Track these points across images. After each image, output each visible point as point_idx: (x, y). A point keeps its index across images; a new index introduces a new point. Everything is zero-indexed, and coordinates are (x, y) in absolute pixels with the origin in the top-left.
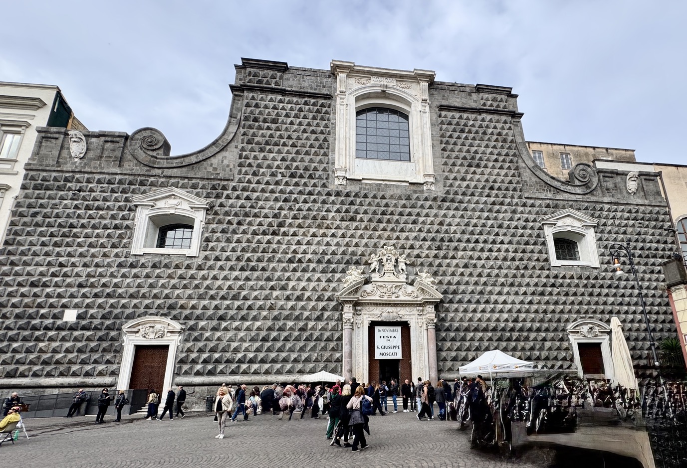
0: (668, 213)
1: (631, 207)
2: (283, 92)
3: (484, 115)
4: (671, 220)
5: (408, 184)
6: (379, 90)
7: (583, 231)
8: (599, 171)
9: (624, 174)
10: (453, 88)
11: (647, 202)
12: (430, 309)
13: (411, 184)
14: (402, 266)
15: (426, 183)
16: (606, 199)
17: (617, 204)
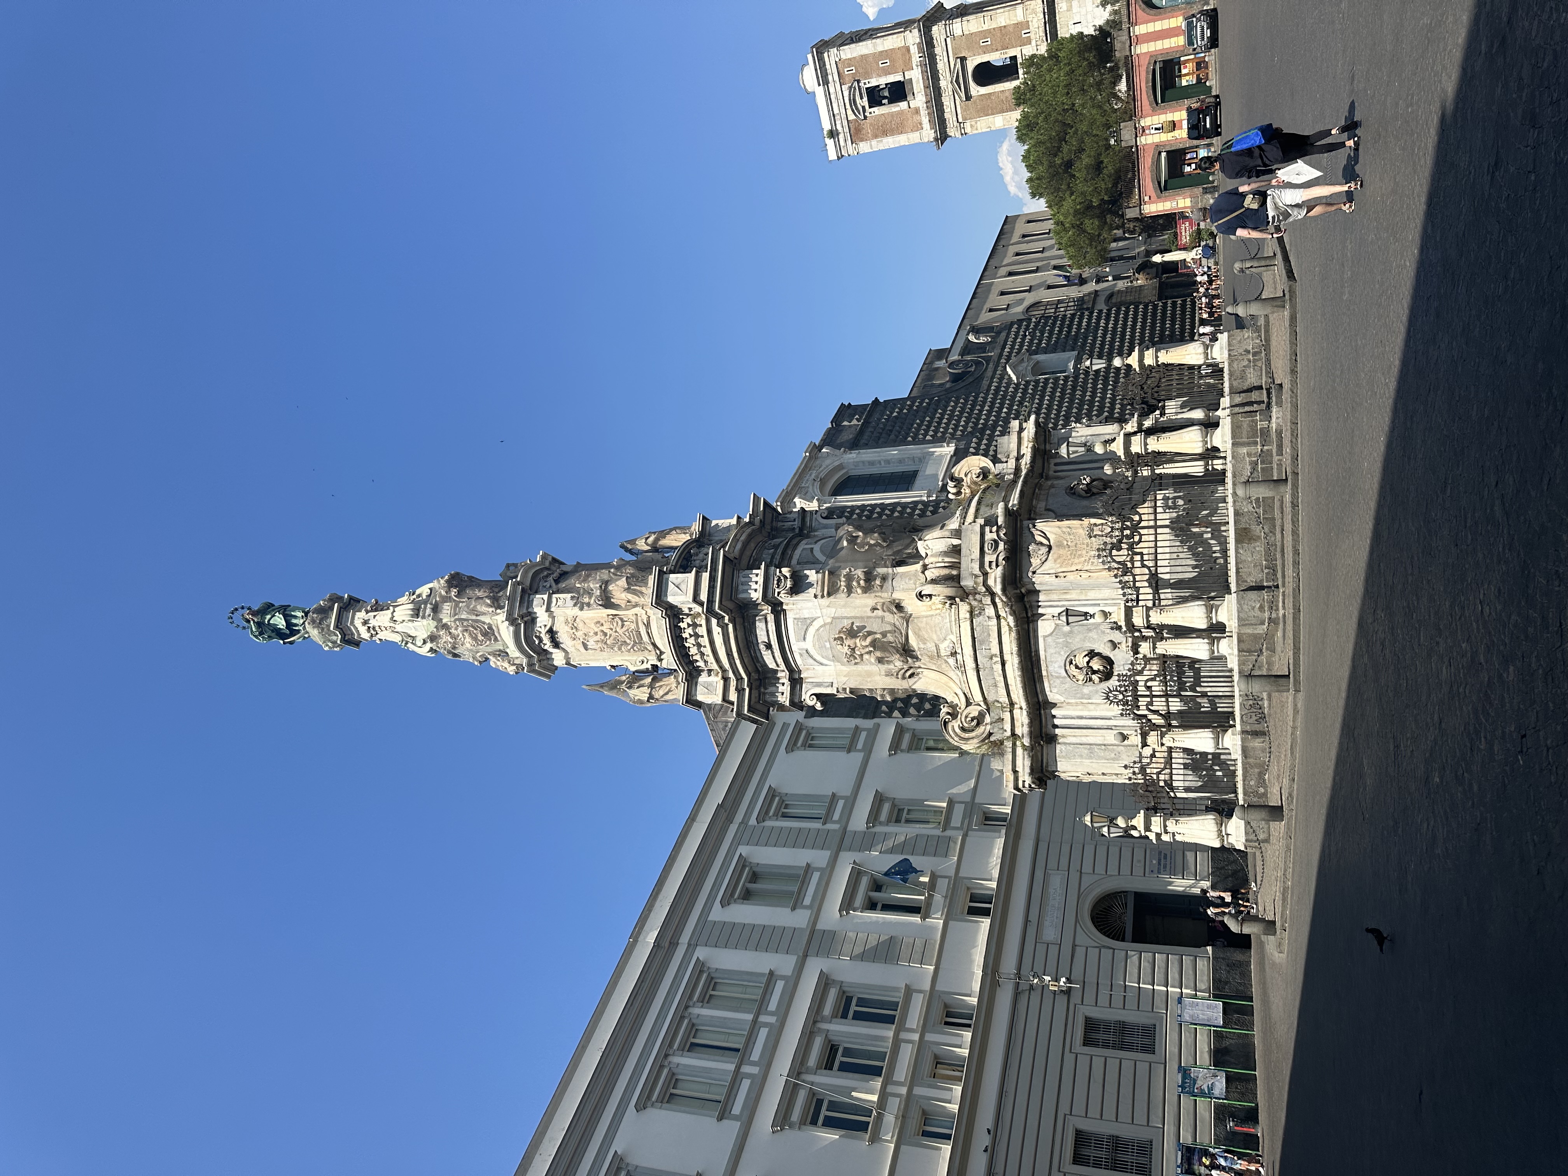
0: (1021, 321)
4: (1030, 319)
6: (818, 482)
7: (1032, 363)
8: (962, 357)
9: (968, 342)
11: (1006, 331)
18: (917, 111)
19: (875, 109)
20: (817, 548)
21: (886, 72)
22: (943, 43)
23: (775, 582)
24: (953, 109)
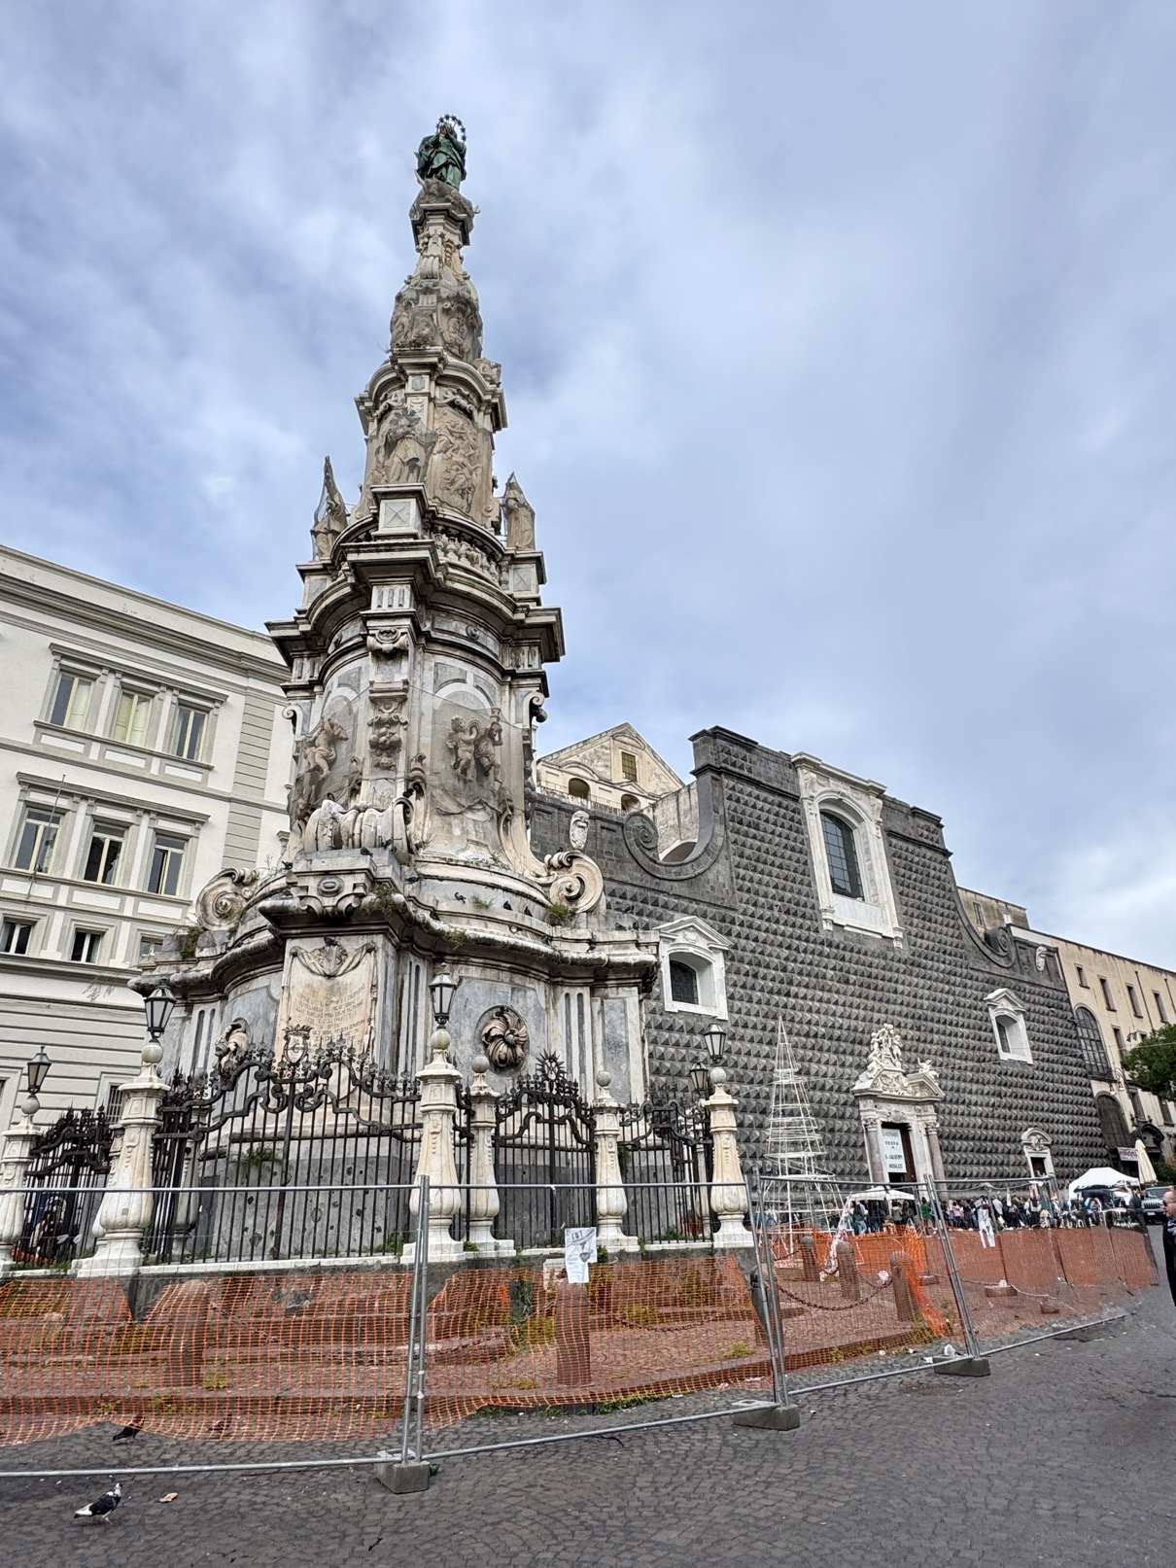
0: (1068, 1001)
1: (1043, 990)
2: (757, 784)
3: (924, 850)
4: (1071, 1010)
5: (879, 937)
6: (836, 797)
7: (1013, 1015)
8: (1016, 940)
9: (1035, 947)
10: (893, 805)
11: (1052, 985)
12: (931, 1109)
13: (884, 937)
14: (897, 1051)
15: (896, 938)
16: (1026, 978)
17: (1033, 984)
20: (468, 687)
23: (388, 629)
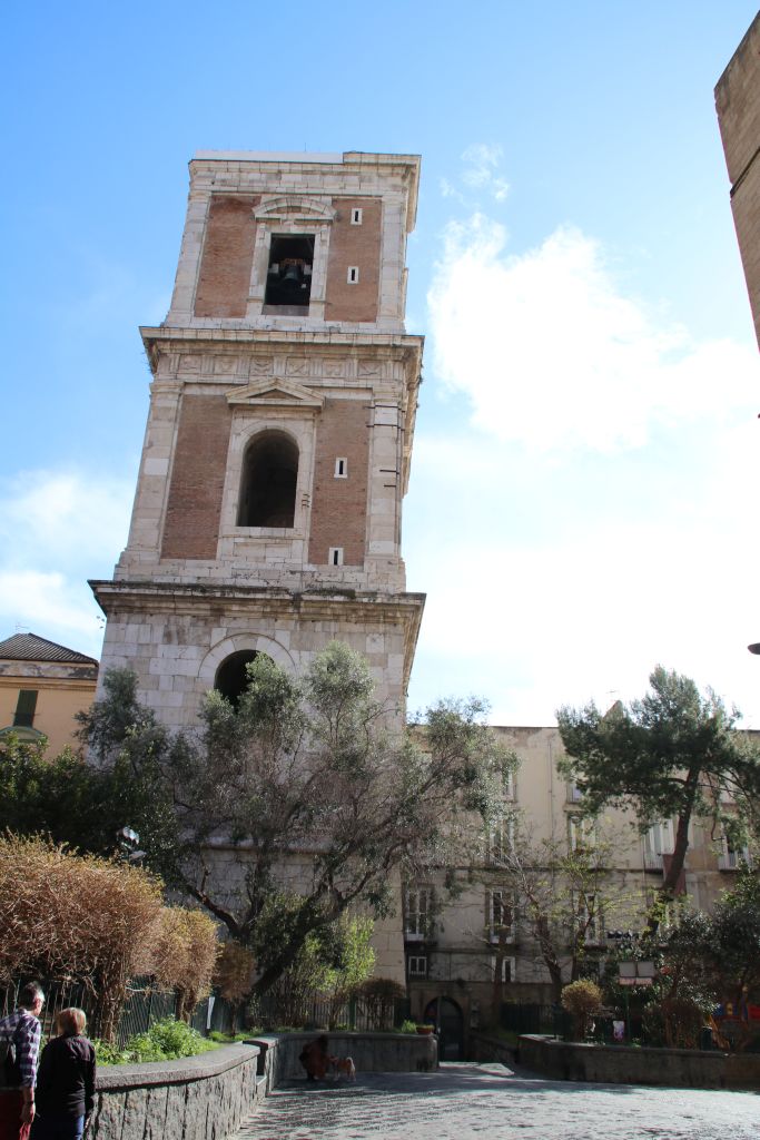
18: (238, 312)
19: (268, 242)
21: (334, 277)
22: (362, 384)
24: (216, 379)
